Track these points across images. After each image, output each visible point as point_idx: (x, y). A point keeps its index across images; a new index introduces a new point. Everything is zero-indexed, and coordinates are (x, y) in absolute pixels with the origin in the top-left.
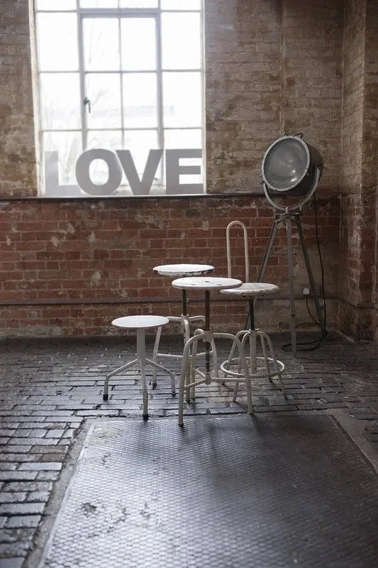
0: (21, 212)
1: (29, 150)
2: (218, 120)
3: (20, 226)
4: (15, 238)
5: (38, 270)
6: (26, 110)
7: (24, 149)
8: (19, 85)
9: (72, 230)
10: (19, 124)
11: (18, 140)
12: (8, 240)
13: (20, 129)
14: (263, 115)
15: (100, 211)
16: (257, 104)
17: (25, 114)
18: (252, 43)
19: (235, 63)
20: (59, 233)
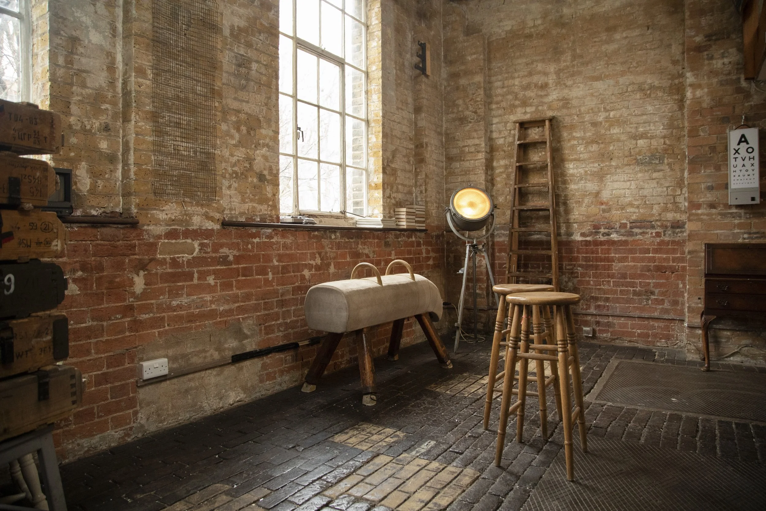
0: (282, 241)
1: (275, 172)
2: (388, 165)
3: (280, 258)
4: (275, 270)
5: (293, 308)
6: (274, 125)
7: (271, 169)
8: (269, 98)
9: (319, 261)
10: (267, 141)
11: (266, 158)
12: (270, 274)
13: (267, 146)
14: (408, 167)
15: (337, 241)
16: (404, 156)
17: (273, 131)
18: (402, 109)
19: (395, 122)
20: (309, 264)
